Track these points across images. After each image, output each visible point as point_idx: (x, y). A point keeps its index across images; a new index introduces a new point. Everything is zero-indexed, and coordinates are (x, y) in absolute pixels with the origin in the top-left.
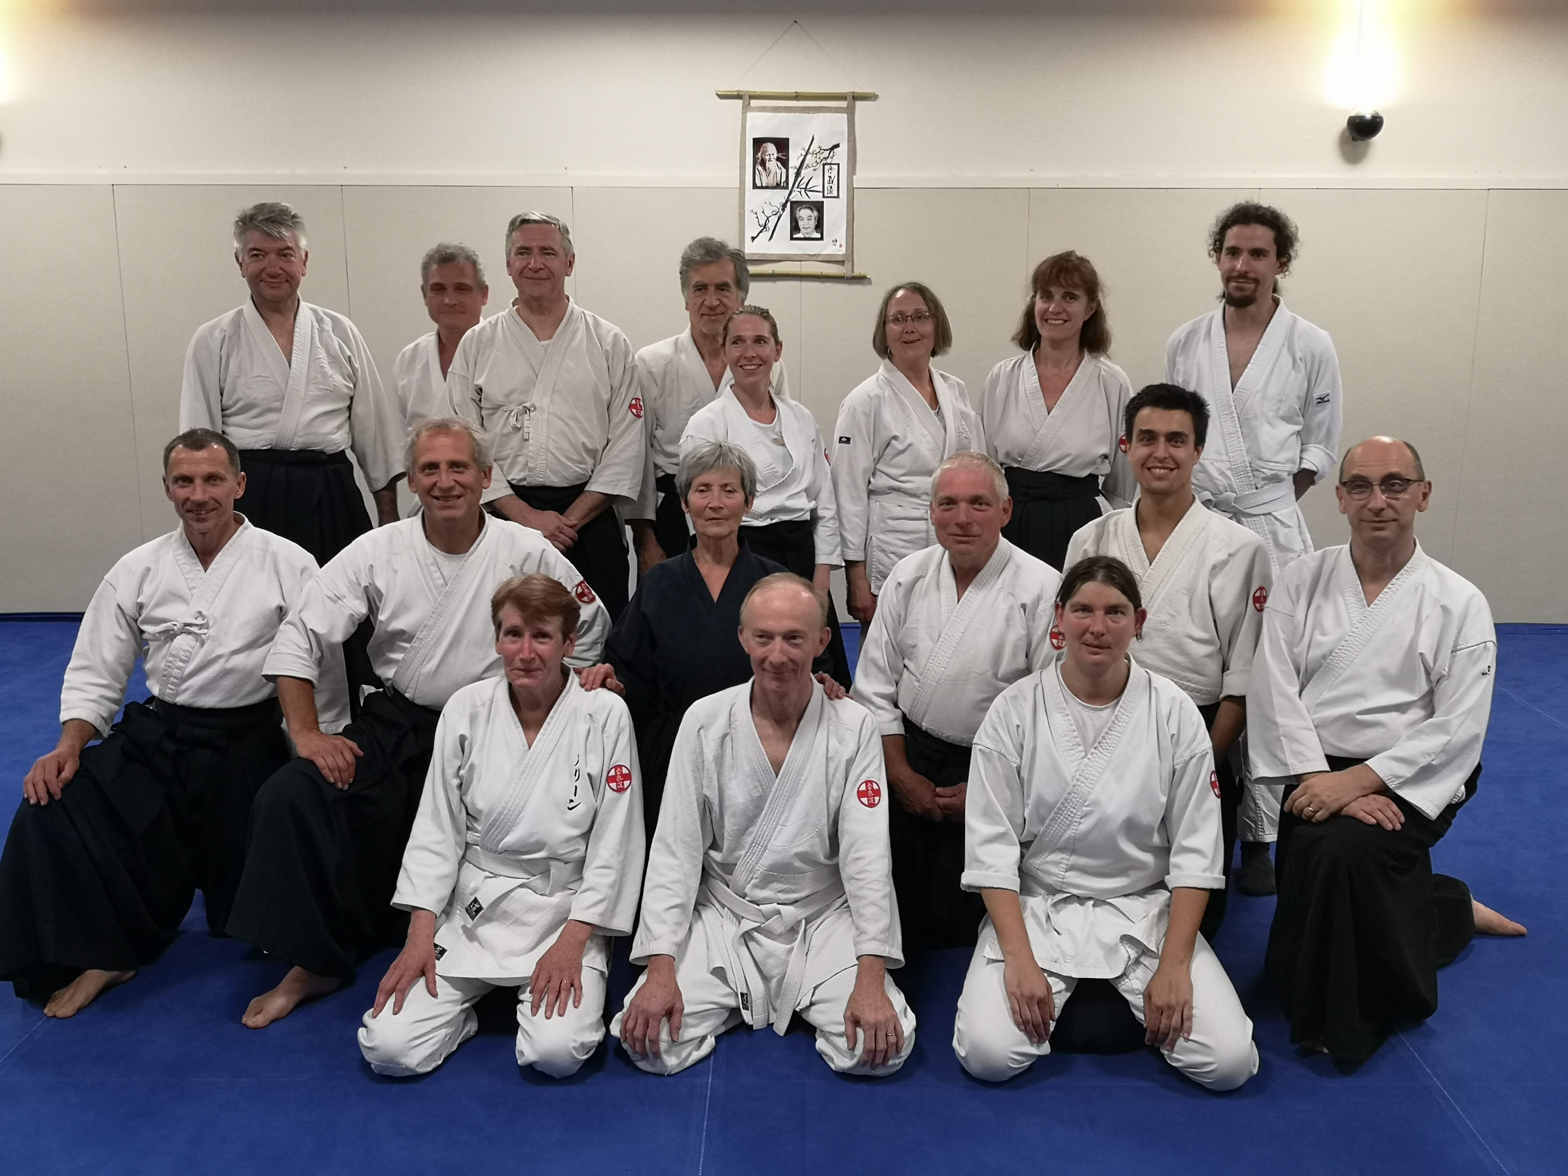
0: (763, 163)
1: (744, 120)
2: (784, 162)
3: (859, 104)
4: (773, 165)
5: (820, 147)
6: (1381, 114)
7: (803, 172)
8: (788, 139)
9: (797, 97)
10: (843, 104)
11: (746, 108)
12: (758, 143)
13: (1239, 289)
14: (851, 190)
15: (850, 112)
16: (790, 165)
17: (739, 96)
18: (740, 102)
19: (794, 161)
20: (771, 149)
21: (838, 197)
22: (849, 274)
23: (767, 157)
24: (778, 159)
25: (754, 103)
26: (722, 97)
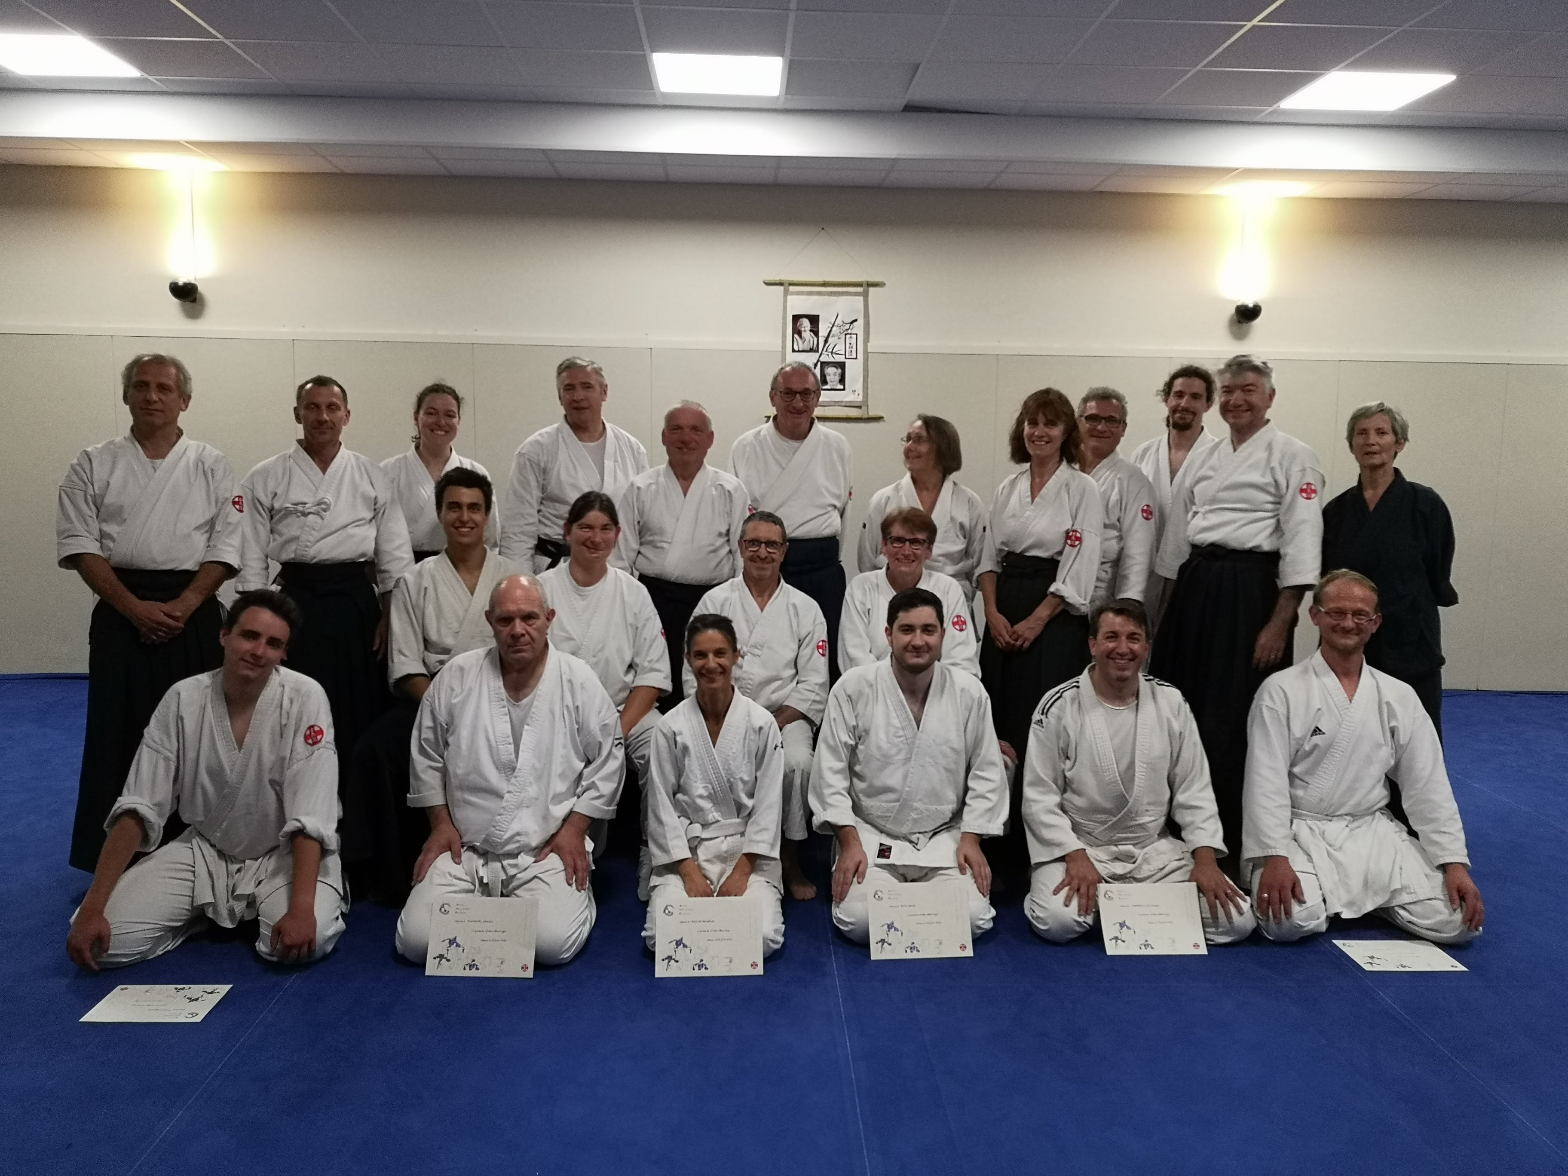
0: (800, 334)
1: (785, 302)
2: (815, 332)
3: (871, 289)
4: (807, 334)
5: (843, 322)
6: (1260, 304)
7: (830, 339)
8: (818, 316)
9: (825, 284)
10: (860, 290)
11: (786, 293)
12: (796, 318)
13: (1181, 418)
14: (866, 354)
15: (865, 295)
16: (820, 335)
17: (781, 284)
18: (782, 288)
19: (823, 332)
20: (806, 324)
21: (856, 358)
22: (866, 416)
23: (803, 329)
24: (811, 331)
25: (792, 289)
26: (767, 284)
